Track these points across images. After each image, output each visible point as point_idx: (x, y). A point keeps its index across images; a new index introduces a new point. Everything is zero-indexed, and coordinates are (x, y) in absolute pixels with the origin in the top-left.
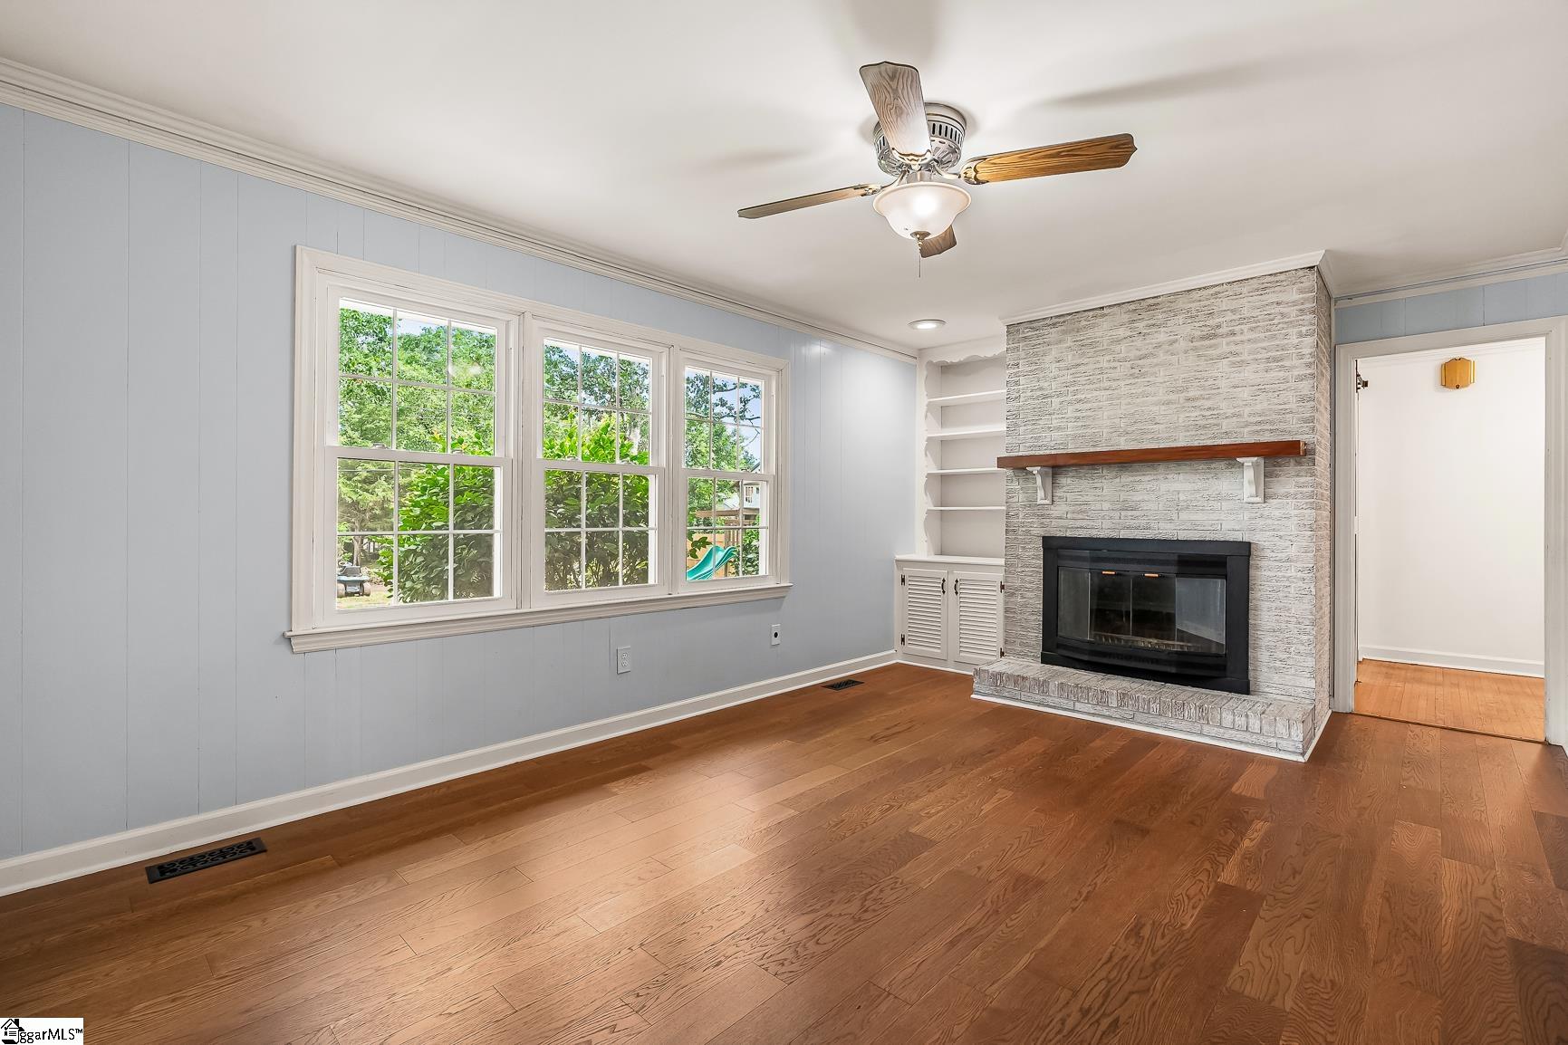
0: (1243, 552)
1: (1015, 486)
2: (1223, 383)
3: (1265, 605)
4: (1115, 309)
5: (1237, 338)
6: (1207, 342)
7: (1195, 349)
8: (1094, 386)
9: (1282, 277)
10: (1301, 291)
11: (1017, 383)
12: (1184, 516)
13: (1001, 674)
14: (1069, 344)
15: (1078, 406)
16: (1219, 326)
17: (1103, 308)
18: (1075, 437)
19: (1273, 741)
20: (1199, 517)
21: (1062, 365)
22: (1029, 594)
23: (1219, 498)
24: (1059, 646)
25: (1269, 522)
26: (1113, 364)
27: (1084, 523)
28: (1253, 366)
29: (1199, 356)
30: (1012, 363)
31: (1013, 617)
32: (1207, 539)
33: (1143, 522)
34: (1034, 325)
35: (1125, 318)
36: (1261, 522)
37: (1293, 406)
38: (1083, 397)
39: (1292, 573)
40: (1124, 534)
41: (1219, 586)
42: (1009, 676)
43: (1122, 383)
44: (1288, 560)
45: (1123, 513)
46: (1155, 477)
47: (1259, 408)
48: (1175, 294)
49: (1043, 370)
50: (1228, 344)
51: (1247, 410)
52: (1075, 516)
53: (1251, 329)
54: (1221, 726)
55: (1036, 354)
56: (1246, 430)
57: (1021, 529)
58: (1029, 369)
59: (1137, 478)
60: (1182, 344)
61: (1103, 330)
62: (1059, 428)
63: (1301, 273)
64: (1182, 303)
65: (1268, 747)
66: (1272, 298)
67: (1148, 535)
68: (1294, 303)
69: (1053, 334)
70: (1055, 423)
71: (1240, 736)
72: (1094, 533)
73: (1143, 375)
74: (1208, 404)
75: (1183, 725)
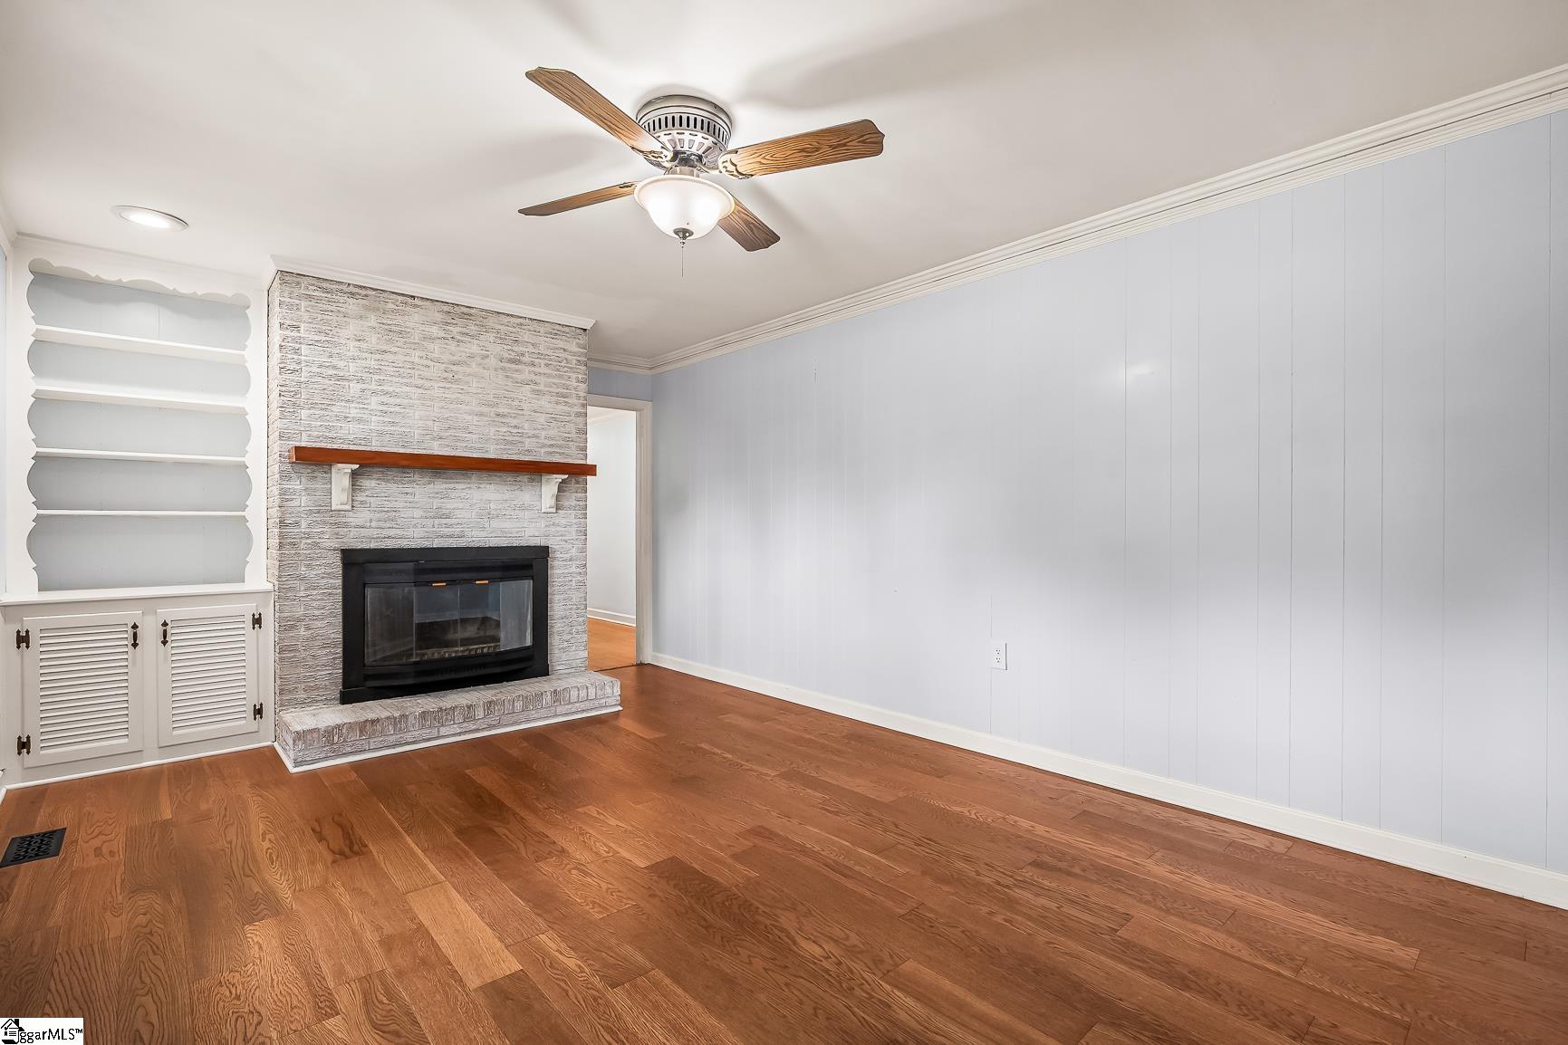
0: (542, 553)
1: (296, 485)
2: (525, 406)
3: (556, 598)
4: (428, 303)
5: (537, 370)
6: (513, 366)
7: (503, 369)
8: (405, 380)
9: (566, 329)
10: (579, 345)
11: (297, 351)
12: (495, 524)
13: (339, 727)
14: (373, 324)
15: (385, 399)
16: (523, 355)
17: (413, 297)
18: (381, 434)
19: (603, 701)
20: (507, 525)
21: (363, 345)
22: (319, 624)
23: (523, 508)
24: (367, 677)
25: (558, 528)
26: (425, 362)
27: (392, 532)
28: (547, 397)
29: (507, 377)
30: (288, 322)
31: (295, 656)
32: (515, 545)
33: (457, 530)
34: (325, 285)
35: (439, 317)
36: (553, 529)
37: (573, 435)
38: (391, 389)
39: (574, 569)
40: (437, 543)
41: (527, 585)
42: (351, 726)
43: (436, 385)
44: (571, 560)
45: (437, 521)
46: (469, 486)
47: (553, 433)
48: (486, 311)
49: (336, 345)
50: (529, 372)
51: (544, 433)
52: (381, 524)
53: (547, 365)
54: (570, 703)
55: (327, 323)
56: (543, 450)
57: (304, 541)
58: (317, 338)
59: (452, 486)
60: (493, 362)
61: (414, 320)
62: (359, 420)
63: (578, 331)
64: (492, 321)
65: (601, 707)
66: (561, 344)
67: (462, 543)
68: (574, 354)
69: (352, 305)
70: (354, 413)
71: (582, 706)
72: (404, 544)
73: (457, 381)
74: (515, 422)
75: (543, 712)
